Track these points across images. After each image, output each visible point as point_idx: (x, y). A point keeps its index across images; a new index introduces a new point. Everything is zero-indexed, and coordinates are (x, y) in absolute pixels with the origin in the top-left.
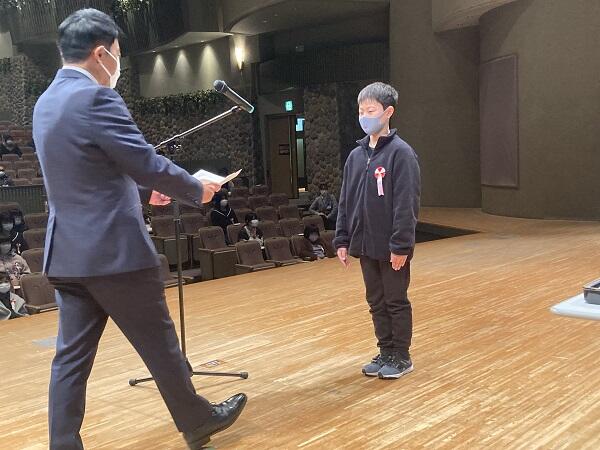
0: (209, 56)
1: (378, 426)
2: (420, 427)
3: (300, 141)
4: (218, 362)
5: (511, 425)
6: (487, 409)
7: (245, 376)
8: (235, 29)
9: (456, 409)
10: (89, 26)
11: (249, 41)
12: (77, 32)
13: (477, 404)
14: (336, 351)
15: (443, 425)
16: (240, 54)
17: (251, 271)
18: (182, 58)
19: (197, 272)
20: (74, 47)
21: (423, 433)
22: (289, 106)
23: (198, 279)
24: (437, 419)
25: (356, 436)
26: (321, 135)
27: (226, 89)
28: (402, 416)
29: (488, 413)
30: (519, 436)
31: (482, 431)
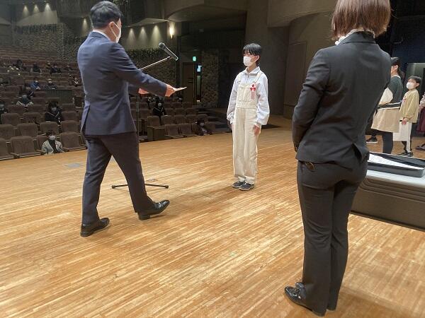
0: (156, 30)
1: (228, 213)
2: (247, 215)
3: (199, 77)
4: (155, 180)
5: (288, 216)
7: (167, 187)
8: (170, 18)
9: (264, 208)
10: (106, 11)
11: (177, 25)
12: (101, 14)
13: (274, 206)
14: (210, 178)
15: (258, 214)
16: (172, 31)
17: (172, 138)
18: (143, 31)
19: (146, 137)
20: (99, 21)
21: (248, 218)
22: (194, 59)
23: (146, 141)
24: (255, 212)
25: (218, 217)
26: (209, 75)
27: (165, 48)
28: (239, 209)
29: (278, 210)
30: (292, 221)
31: (276, 218)
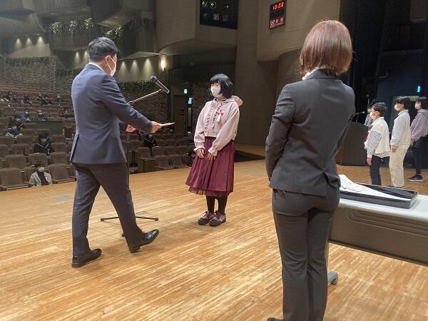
0: (148, 63)
1: (219, 246)
2: (238, 247)
3: (190, 109)
4: (144, 212)
6: (270, 241)
7: (157, 220)
8: (162, 52)
9: (255, 240)
11: (168, 59)
13: (265, 238)
15: (249, 247)
16: (163, 64)
17: (163, 170)
18: (135, 63)
19: (136, 168)
20: (96, 54)
21: (240, 251)
22: (186, 91)
23: (136, 172)
24: (246, 244)
25: (208, 250)
27: (156, 81)
28: (230, 242)
31: (267, 251)
